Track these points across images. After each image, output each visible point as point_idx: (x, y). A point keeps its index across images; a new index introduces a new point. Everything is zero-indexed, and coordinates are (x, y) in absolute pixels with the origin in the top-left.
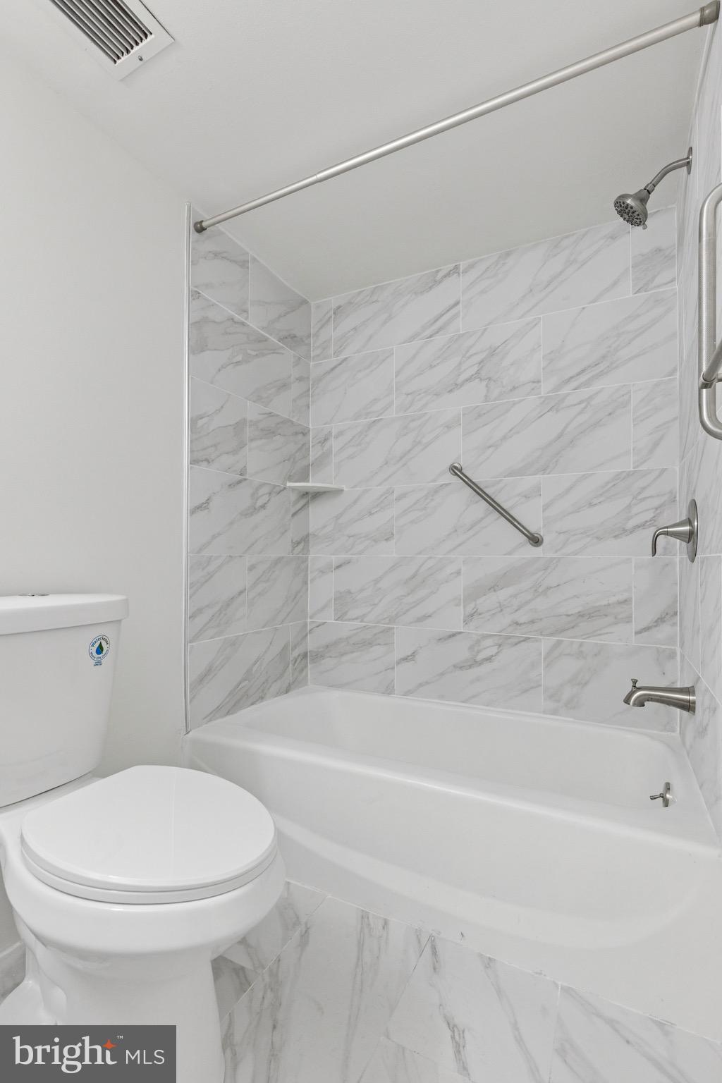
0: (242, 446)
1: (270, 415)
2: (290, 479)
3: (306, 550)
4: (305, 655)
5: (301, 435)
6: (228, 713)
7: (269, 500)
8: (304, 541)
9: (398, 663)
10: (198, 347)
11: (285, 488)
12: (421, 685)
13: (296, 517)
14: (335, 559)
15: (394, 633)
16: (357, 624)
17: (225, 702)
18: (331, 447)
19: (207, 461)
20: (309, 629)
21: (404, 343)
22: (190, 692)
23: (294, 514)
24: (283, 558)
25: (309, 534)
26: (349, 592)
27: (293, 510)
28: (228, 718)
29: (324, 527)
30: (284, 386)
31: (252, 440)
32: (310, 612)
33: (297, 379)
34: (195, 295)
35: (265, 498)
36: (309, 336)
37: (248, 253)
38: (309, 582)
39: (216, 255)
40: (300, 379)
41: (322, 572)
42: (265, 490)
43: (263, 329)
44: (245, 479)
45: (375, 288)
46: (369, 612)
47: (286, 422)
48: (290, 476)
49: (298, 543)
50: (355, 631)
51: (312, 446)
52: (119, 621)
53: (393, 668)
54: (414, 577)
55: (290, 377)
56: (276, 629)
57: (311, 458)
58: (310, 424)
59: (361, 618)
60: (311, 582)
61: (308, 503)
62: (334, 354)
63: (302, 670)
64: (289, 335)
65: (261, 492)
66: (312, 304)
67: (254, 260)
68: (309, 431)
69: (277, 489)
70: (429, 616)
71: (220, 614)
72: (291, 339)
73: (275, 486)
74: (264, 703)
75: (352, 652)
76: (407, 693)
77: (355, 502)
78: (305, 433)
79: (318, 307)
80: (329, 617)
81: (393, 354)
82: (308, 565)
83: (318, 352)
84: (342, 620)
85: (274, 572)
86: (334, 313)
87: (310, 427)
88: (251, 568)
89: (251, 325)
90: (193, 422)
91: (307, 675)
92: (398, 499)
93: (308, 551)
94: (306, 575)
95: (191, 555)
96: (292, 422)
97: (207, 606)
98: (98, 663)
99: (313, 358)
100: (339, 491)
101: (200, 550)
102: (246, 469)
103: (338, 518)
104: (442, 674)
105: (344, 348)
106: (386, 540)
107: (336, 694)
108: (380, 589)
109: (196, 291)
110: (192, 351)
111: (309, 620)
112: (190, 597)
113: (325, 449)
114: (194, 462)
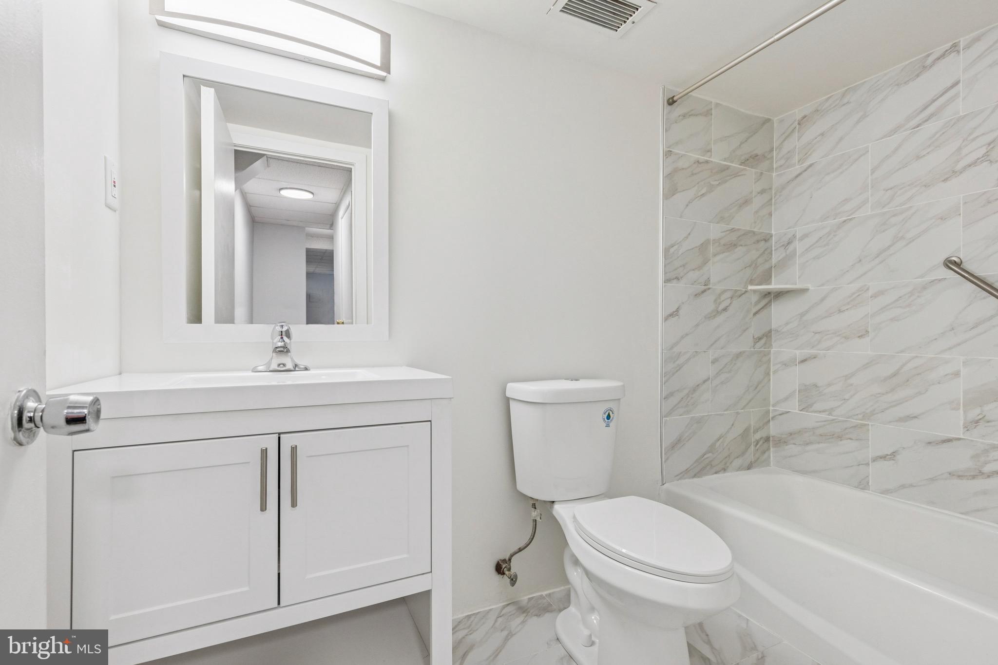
0: (705, 262)
1: (733, 230)
2: (752, 282)
3: (768, 344)
4: (767, 439)
5: (763, 242)
6: (695, 476)
7: (730, 304)
8: (767, 336)
9: (874, 460)
10: (671, 192)
11: (746, 292)
12: (903, 486)
13: (758, 316)
14: (799, 354)
15: (869, 430)
16: (824, 416)
17: (692, 467)
18: (795, 249)
19: (677, 278)
20: (771, 415)
21: (882, 138)
22: (665, 454)
23: (755, 314)
24: (744, 352)
25: (771, 330)
26: (816, 386)
27: (754, 310)
28: (696, 480)
29: (787, 324)
30: (746, 202)
31: (715, 255)
32: (772, 401)
33: (759, 193)
34: (668, 154)
35: (728, 302)
36: (772, 150)
37: (712, 102)
38: (771, 373)
39: (684, 116)
40: (762, 192)
41: (786, 365)
42: (728, 294)
43: (725, 160)
44: (709, 289)
45: (847, 90)
46: (839, 406)
47: (747, 233)
48: (751, 280)
49: (760, 339)
50: (823, 423)
51: (775, 250)
52: (620, 399)
53: (868, 464)
54: (894, 375)
55: (751, 193)
56: (738, 413)
57: (774, 261)
58: (773, 231)
59: (830, 411)
60: (773, 374)
61: (770, 301)
62: (799, 162)
63: (764, 452)
64: (751, 157)
65: (723, 297)
66: (775, 119)
67: (717, 105)
68: (772, 236)
69: (739, 293)
70: (916, 417)
71: (687, 398)
72: (753, 160)
73: (736, 291)
74: (727, 474)
75: (819, 443)
76: (886, 492)
77: (823, 300)
78: (767, 239)
79: (781, 121)
80: (793, 406)
81: (868, 151)
82: (770, 358)
83: (782, 162)
84: (807, 412)
85: (735, 364)
86: (799, 124)
87: (773, 232)
88: (714, 362)
89: (714, 160)
90: (666, 251)
91: (769, 457)
92: (874, 296)
93: (771, 346)
94: (769, 368)
95: (665, 351)
96: (754, 232)
97: (678, 390)
98: (608, 426)
99: (776, 169)
100: (804, 291)
101: (672, 348)
102: (710, 280)
103: (802, 315)
104: (933, 480)
105: (810, 155)
106: (859, 337)
107: (800, 479)
108: (851, 385)
109: (669, 151)
110: (666, 197)
111: (771, 408)
112: (664, 384)
113: (788, 252)
114: (667, 281)
